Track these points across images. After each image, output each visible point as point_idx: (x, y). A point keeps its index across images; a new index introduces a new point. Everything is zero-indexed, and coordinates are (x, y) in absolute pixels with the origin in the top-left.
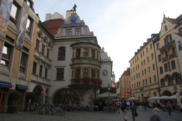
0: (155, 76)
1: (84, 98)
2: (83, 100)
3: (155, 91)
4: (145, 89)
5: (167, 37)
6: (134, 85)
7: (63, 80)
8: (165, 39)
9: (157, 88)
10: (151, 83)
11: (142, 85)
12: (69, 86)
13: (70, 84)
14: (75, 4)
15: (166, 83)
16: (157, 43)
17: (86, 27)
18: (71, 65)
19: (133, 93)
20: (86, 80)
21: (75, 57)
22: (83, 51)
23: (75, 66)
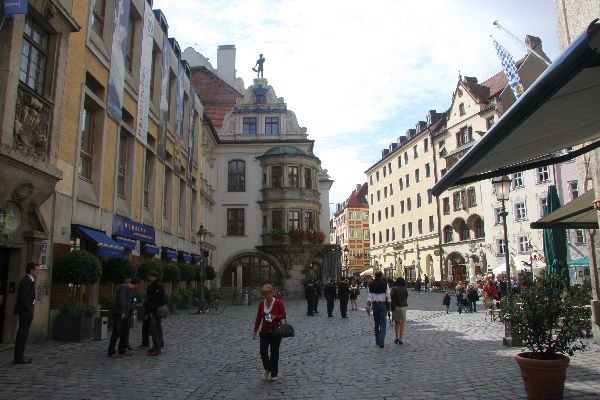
0: (431, 218)
1: (291, 272)
2: (289, 277)
3: (432, 252)
4: (407, 247)
5: (463, 129)
6: (377, 236)
7: (243, 234)
8: (458, 135)
9: (436, 246)
10: (421, 232)
11: (399, 238)
12: (258, 247)
13: (260, 244)
14: (261, 55)
15: (456, 236)
16: (440, 140)
17: (291, 115)
18: (259, 203)
19: (375, 256)
20: (296, 236)
21: (269, 183)
22: (287, 171)
23: (272, 206)
